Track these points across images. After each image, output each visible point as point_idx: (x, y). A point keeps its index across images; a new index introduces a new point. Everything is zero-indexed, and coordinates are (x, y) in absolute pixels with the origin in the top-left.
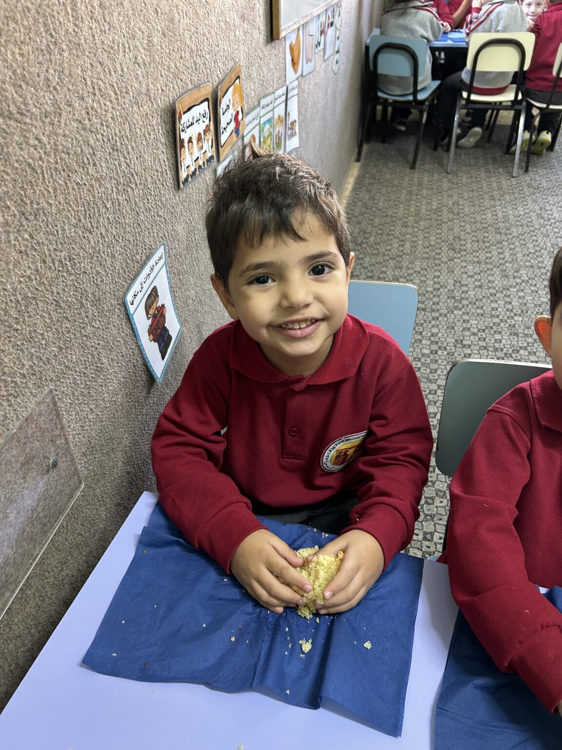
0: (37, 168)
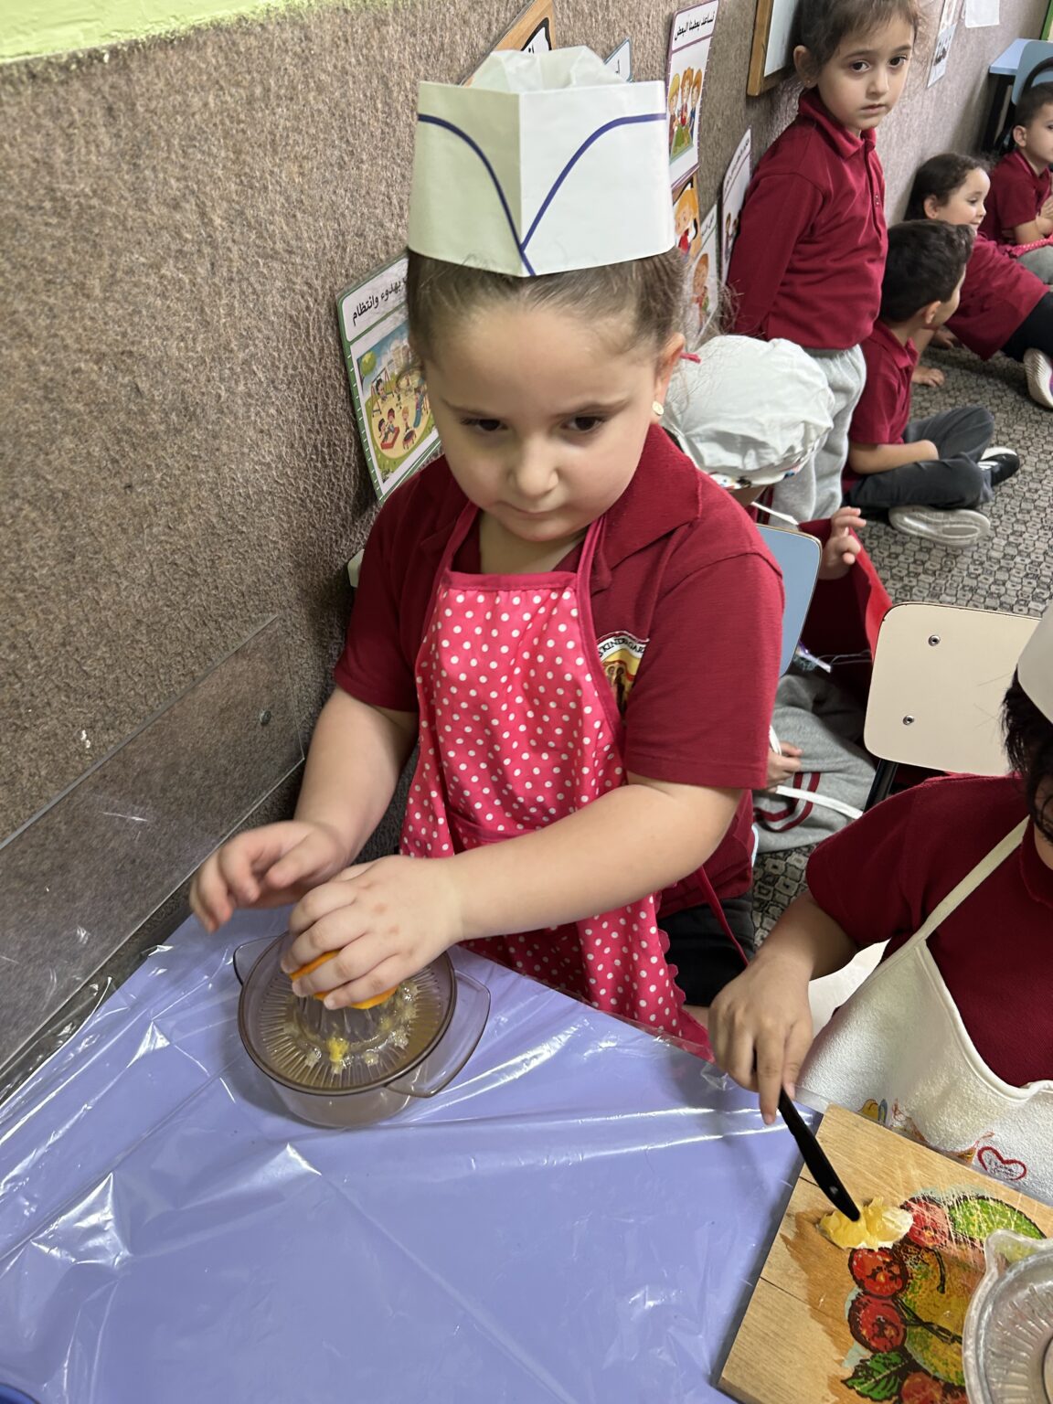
0: (300, 322)
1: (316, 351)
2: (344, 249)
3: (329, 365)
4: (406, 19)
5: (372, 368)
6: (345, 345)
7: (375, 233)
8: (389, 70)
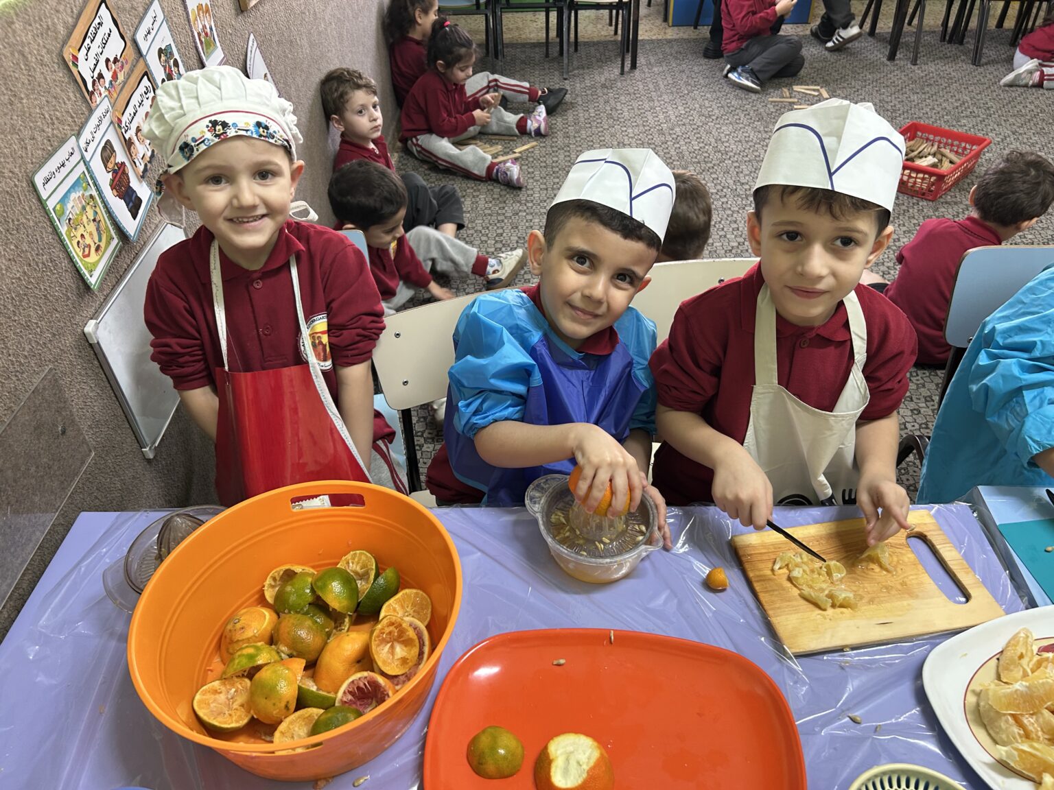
0: (13, 194)
1: (28, 209)
2: (26, 148)
3: (37, 215)
4: (24, 18)
5: (63, 213)
6: (43, 202)
7: (41, 136)
8: (23, 47)
